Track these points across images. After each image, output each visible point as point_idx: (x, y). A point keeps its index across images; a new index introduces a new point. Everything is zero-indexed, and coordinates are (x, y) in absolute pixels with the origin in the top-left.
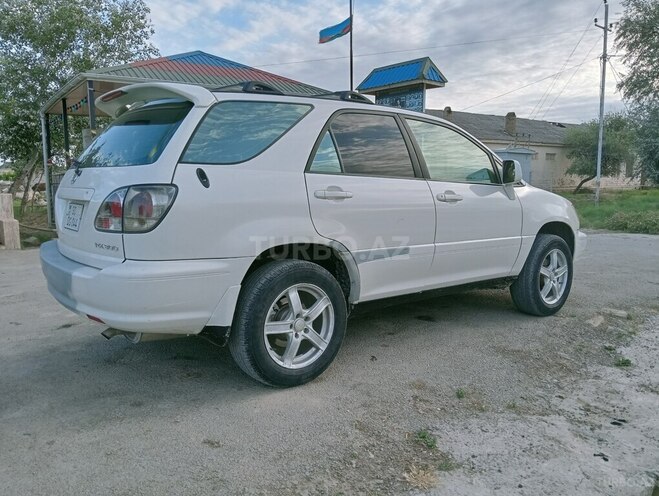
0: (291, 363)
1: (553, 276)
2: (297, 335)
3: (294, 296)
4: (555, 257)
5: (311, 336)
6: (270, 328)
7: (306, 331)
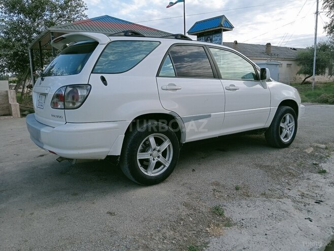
0: (151, 173)
1: (287, 127)
2: (154, 159)
3: (152, 140)
4: (288, 118)
5: (161, 159)
6: (140, 156)
7: (159, 157)
